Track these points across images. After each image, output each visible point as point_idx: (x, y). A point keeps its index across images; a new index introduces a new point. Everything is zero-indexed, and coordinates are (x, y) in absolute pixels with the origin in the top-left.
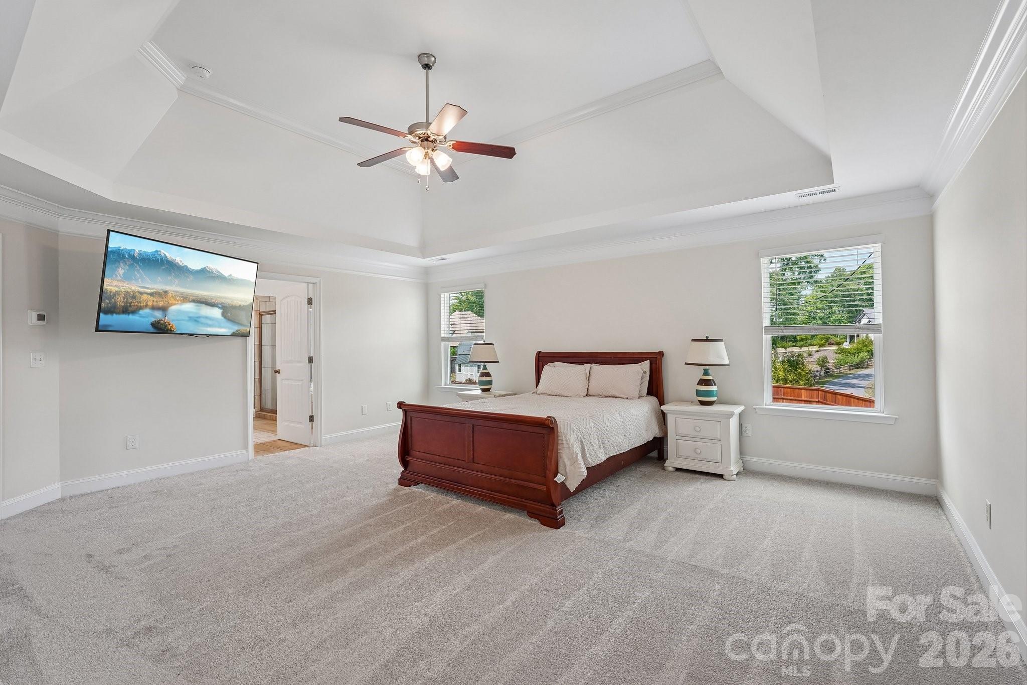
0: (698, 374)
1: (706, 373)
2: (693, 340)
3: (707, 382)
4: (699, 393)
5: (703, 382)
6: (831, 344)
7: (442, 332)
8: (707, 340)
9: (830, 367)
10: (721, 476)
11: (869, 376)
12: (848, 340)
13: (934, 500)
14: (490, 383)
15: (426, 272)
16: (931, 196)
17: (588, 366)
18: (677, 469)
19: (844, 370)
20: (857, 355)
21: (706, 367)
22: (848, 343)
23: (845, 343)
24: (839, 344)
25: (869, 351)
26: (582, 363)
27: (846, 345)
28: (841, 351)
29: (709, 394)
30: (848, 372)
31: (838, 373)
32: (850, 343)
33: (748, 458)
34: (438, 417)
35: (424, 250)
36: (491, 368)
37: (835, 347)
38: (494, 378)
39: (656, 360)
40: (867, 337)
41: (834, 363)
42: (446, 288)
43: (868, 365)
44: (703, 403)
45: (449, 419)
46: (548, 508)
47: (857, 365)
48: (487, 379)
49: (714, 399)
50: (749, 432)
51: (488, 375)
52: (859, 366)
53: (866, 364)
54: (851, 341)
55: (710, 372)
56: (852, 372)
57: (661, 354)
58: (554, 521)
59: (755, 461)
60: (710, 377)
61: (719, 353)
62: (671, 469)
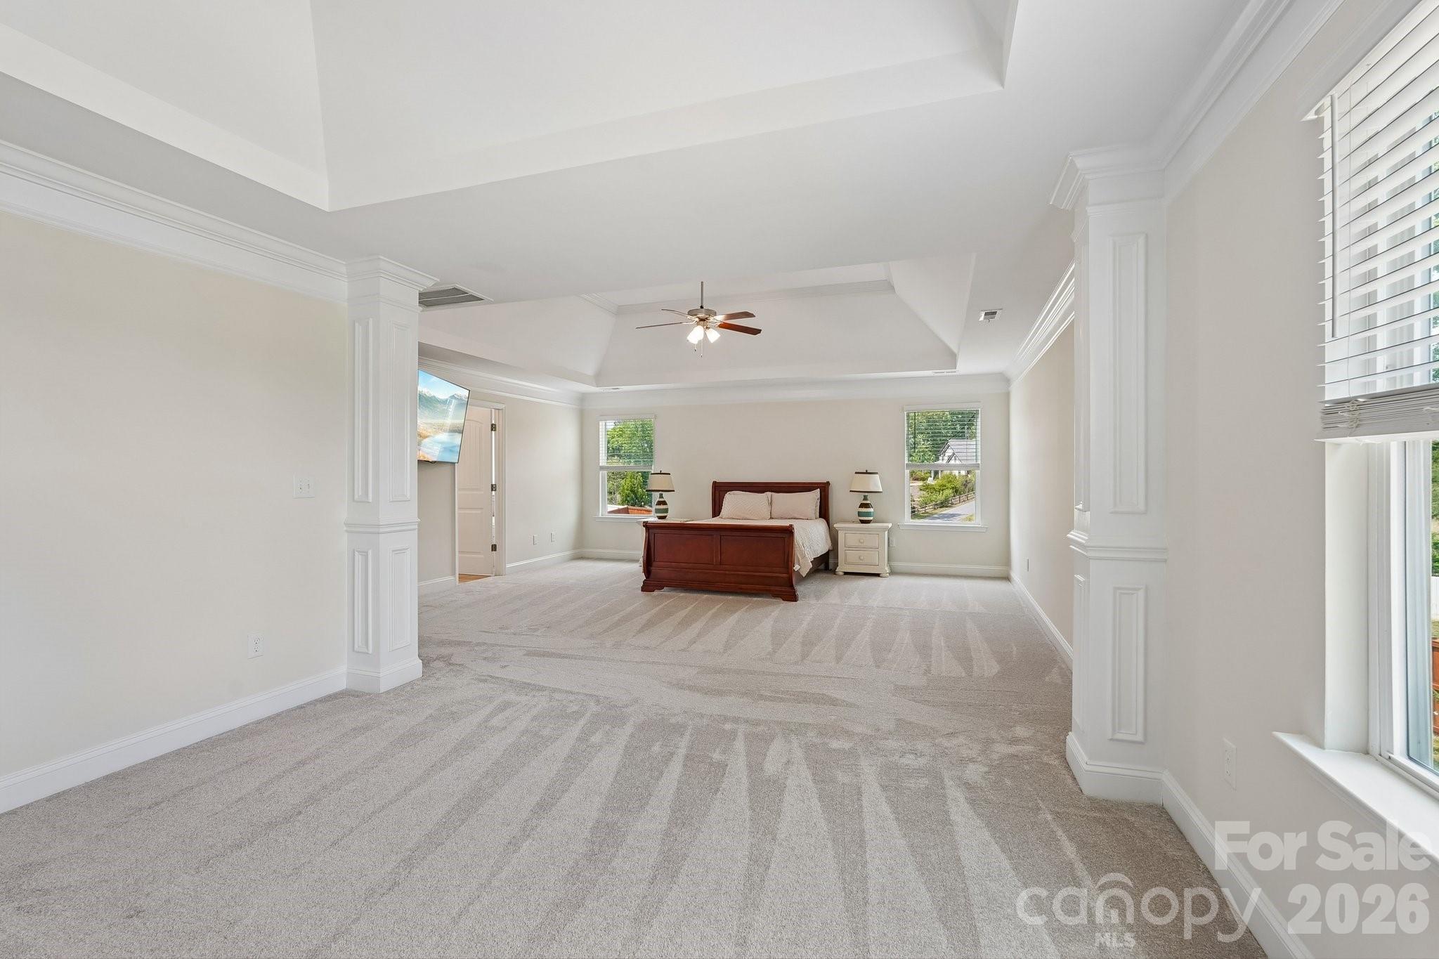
0: (859, 499)
1: (865, 498)
2: (856, 473)
3: (867, 506)
4: (860, 514)
5: (862, 506)
6: (915, 480)
7: (601, 461)
8: (867, 473)
9: (916, 506)
10: (878, 575)
11: (953, 515)
12: (933, 475)
13: (1007, 578)
14: (666, 511)
15: (583, 398)
16: (1008, 381)
17: (769, 494)
18: (846, 573)
19: (929, 509)
20: (941, 492)
21: (866, 494)
22: (932, 478)
23: (929, 478)
24: (924, 479)
25: (953, 488)
26: (763, 492)
27: (930, 481)
28: (927, 488)
29: (868, 514)
30: (934, 512)
31: (923, 513)
32: (934, 478)
33: (894, 564)
34: (685, 532)
35: (599, 378)
36: (666, 496)
37: (920, 483)
38: (669, 506)
39: (824, 488)
40: (951, 474)
41: (919, 501)
42: (605, 416)
43: (952, 504)
44: (863, 522)
45: (696, 532)
46: (788, 589)
47: (942, 503)
48: (664, 507)
49: (871, 518)
50: (894, 544)
51: (664, 503)
52: (944, 504)
53: (950, 502)
54: (935, 476)
55: (868, 497)
56: (936, 511)
57: (828, 483)
58: (792, 597)
59: (899, 565)
60: (868, 502)
61: (875, 483)
62: (841, 573)
